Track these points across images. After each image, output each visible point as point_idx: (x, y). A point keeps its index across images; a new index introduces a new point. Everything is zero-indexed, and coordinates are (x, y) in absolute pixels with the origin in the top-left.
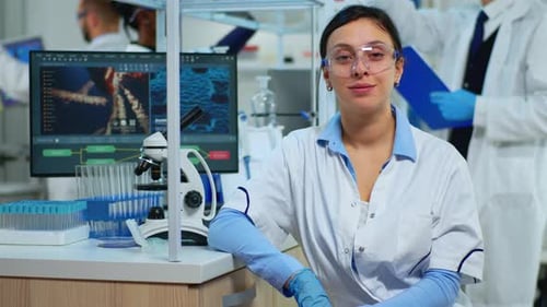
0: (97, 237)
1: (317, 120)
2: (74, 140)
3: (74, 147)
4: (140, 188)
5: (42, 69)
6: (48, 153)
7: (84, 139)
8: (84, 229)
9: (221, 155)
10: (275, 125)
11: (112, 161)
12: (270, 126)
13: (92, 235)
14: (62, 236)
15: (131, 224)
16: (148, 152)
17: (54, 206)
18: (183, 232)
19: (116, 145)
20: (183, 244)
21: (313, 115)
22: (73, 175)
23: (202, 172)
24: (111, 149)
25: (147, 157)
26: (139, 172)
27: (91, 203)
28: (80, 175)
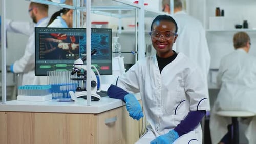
0: (56, 99)
1: (138, 55)
2: (51, 62)
3: (52, 65)
4: (74, 80)
5: (40, 34)
6: (42, 67)
7: (56, 61)
8: (50, 96)
9: (106, 68)
10: (121, 57)
11: (65, 70)
12: (119, 57)
13: (53, 98)
14: (43, 98)
15: (71, 93)
16: (76, 66)
17: (40, 87)
18: (92, 97)
19: (67, 64)
20: (92, 101)
21: (136, 52)
22: (46, 75)
23: (96, 74)
24: (65, 65)
25: (76, 68)
26: (72, 74)
27: (53, 86)
28: (48, 75)
